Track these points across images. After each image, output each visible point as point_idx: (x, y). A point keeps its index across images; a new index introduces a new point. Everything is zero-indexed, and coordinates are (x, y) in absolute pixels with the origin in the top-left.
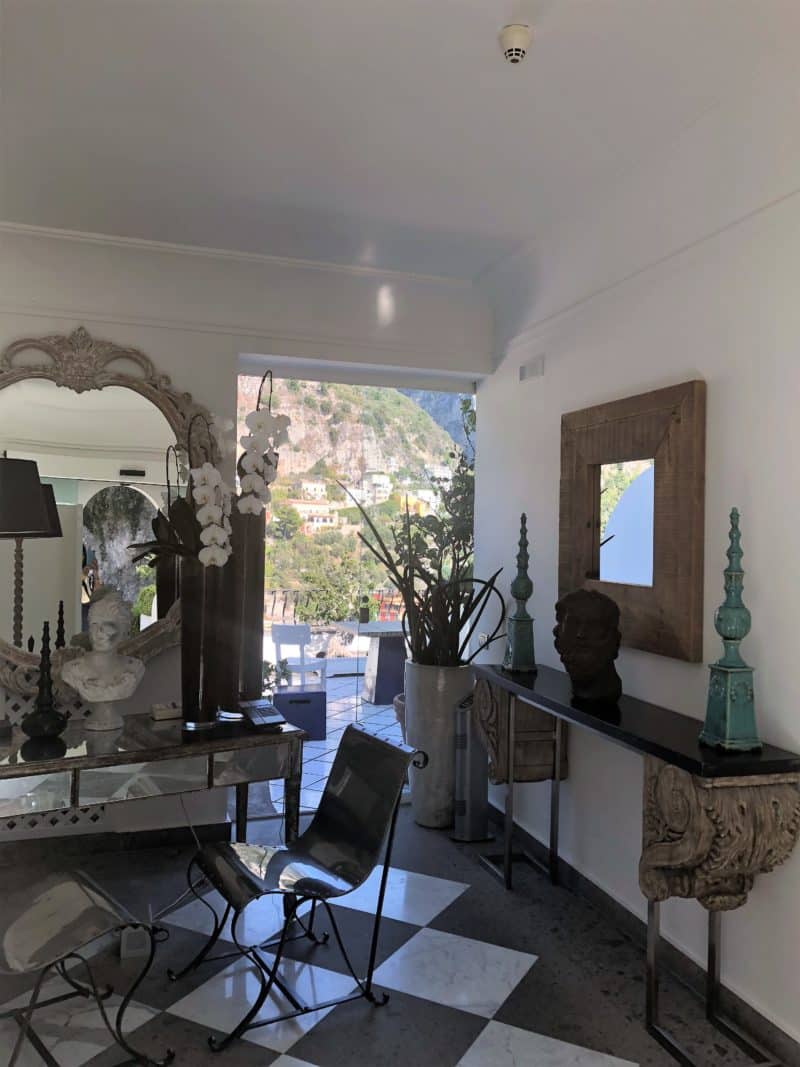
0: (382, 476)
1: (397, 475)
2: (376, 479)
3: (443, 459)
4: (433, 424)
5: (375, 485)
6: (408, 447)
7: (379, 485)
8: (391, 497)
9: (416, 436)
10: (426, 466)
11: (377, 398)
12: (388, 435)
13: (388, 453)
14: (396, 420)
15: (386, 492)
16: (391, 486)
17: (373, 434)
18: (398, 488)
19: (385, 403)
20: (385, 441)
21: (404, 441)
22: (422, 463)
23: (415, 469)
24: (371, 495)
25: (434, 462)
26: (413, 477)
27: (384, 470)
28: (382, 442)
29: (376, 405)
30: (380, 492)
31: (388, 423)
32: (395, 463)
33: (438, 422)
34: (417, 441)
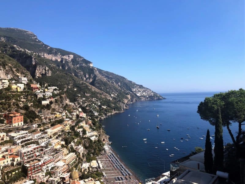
0: (5, 80)
1: (10, 80)
2: (3, 81)
3: (24, 75)
4: (21, 66)
5: (3, 83)
6: (13, 72)
7: (5, 83)
8: (9, 86)
9: (16, 69)
10: (19, 77)
11: (3, 58)
12: (7, 69)
13: (7, 74)
14: (10, 65)
15: (7, 85)
16: (8, 83)
17: (2, 68)
18: (11, 83)
19: (6, 60)
20: (6, 70)
21: (12, 70)
22: (18, 76)
23: (16, 78)
24: (2, 85)
25: (21, 76)
26: (15, 80)
27: (6, 78)
28: (5, 71)
29: (3, 60)
30: (5, 85)
31: (7, 65)
32: (10, 77)
33: (22, 65)
34: (16, 70)
